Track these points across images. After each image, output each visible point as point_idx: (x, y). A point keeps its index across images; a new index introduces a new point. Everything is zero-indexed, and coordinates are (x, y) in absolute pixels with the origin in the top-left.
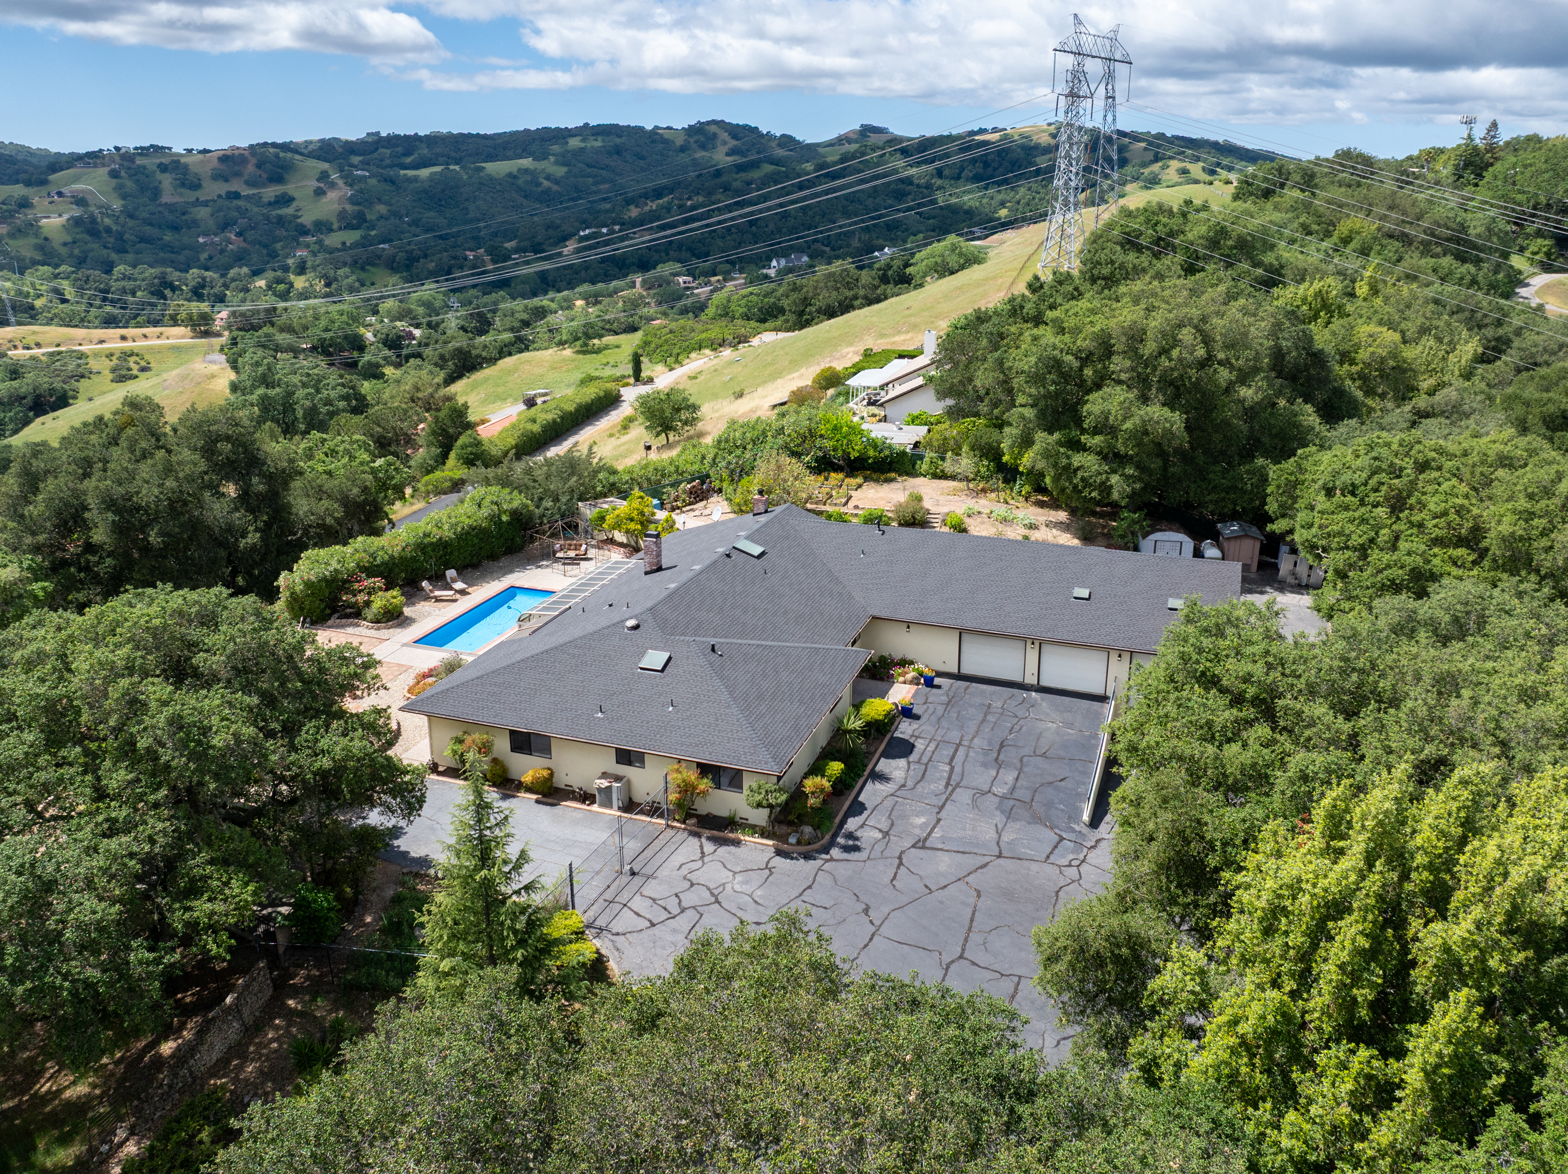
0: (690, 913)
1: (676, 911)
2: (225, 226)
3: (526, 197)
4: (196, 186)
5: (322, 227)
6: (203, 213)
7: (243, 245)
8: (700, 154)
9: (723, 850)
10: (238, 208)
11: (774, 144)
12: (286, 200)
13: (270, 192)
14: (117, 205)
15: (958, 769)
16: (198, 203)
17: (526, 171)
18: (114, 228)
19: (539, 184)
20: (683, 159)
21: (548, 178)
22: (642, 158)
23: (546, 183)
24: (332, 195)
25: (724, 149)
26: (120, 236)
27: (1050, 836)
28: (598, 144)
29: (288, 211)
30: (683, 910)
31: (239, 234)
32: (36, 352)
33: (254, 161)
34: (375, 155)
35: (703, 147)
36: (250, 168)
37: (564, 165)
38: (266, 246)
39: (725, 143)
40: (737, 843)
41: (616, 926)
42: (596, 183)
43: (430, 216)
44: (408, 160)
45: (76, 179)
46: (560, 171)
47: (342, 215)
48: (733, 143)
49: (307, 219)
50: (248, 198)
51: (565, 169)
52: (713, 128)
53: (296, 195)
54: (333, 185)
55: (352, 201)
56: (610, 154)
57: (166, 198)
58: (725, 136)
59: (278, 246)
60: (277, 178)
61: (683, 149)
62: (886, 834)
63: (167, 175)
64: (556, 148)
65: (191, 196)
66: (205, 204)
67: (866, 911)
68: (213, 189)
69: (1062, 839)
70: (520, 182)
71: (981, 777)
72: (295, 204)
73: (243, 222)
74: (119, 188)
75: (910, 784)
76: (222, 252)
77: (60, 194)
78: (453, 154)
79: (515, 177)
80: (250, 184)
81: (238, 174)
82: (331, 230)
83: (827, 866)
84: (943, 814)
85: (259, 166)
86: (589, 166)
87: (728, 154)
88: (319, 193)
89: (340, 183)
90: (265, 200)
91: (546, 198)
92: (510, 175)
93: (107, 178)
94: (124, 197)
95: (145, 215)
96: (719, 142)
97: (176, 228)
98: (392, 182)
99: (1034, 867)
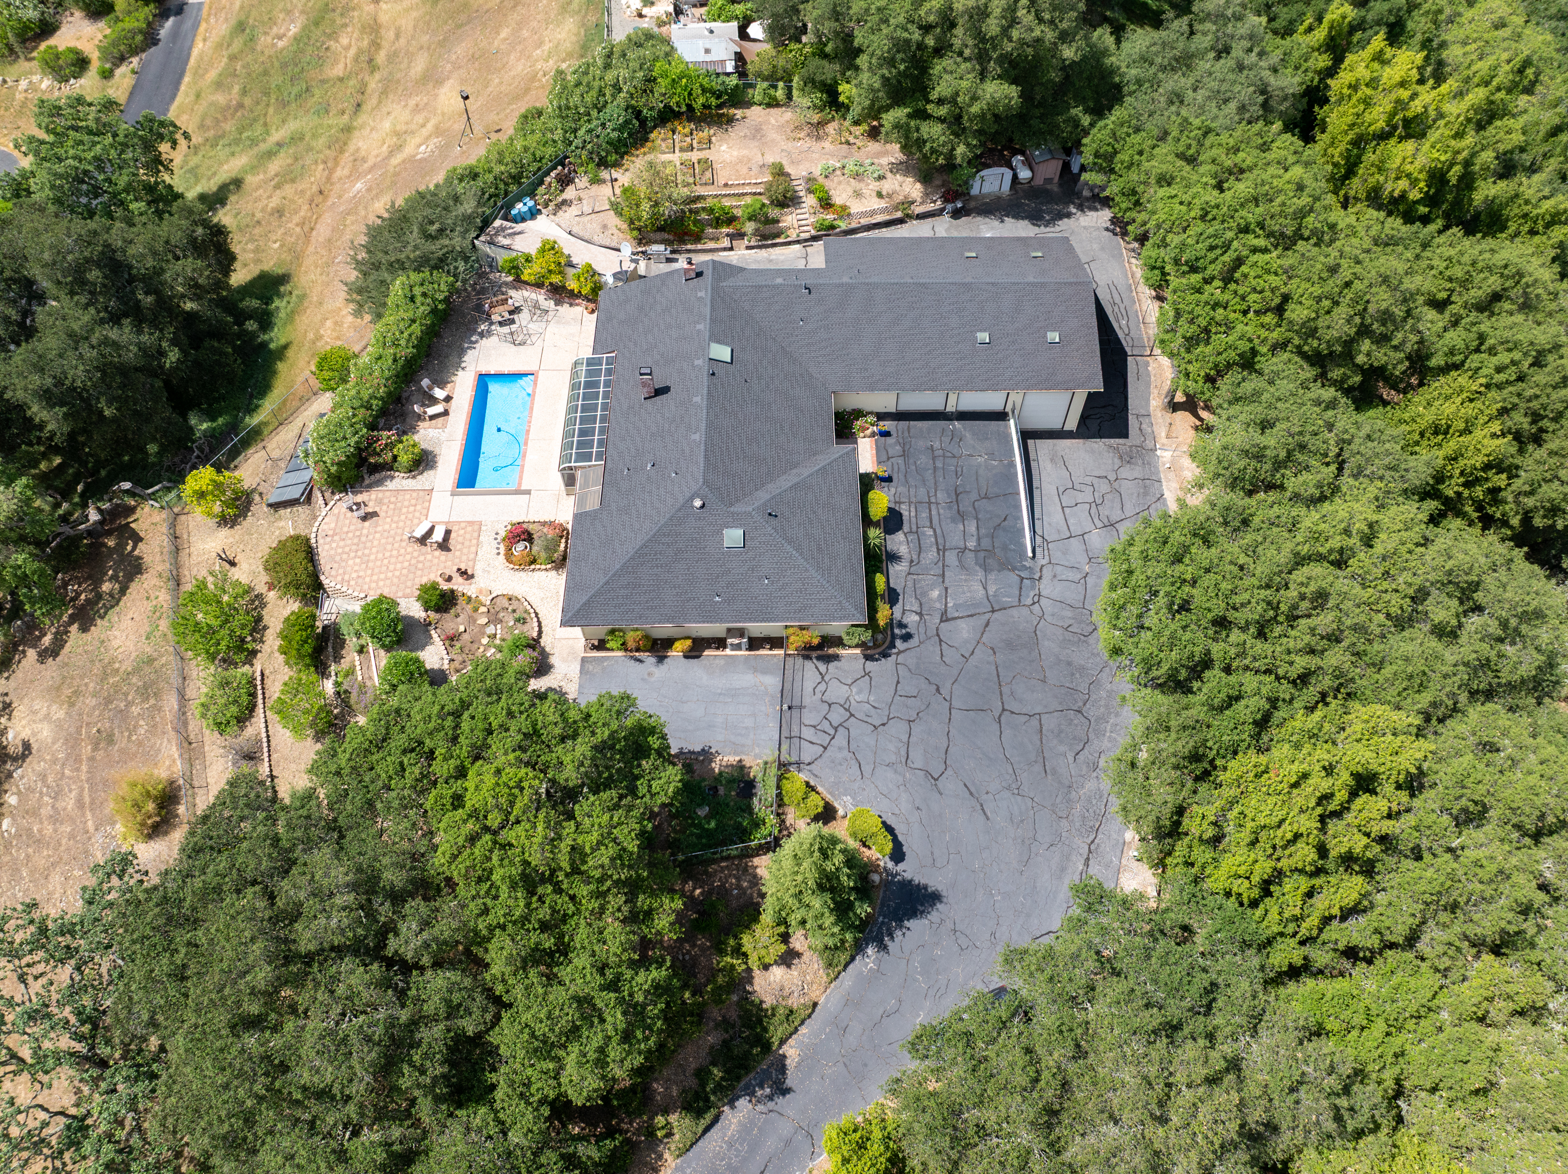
0: (841, 729)
1: (832, 732)
9: (832, 665)
15: (938, 531)
27: (1013, 578)
30: (836, 729)
40: (836, 657)
41: (806, 758)
62: (920, 614)
67: (938, 690)
69: (1022, 579)
71: (955, 534)
75: (915, 557)
83: (901, 658)
84: (947, 583)
99: (1014, 612)
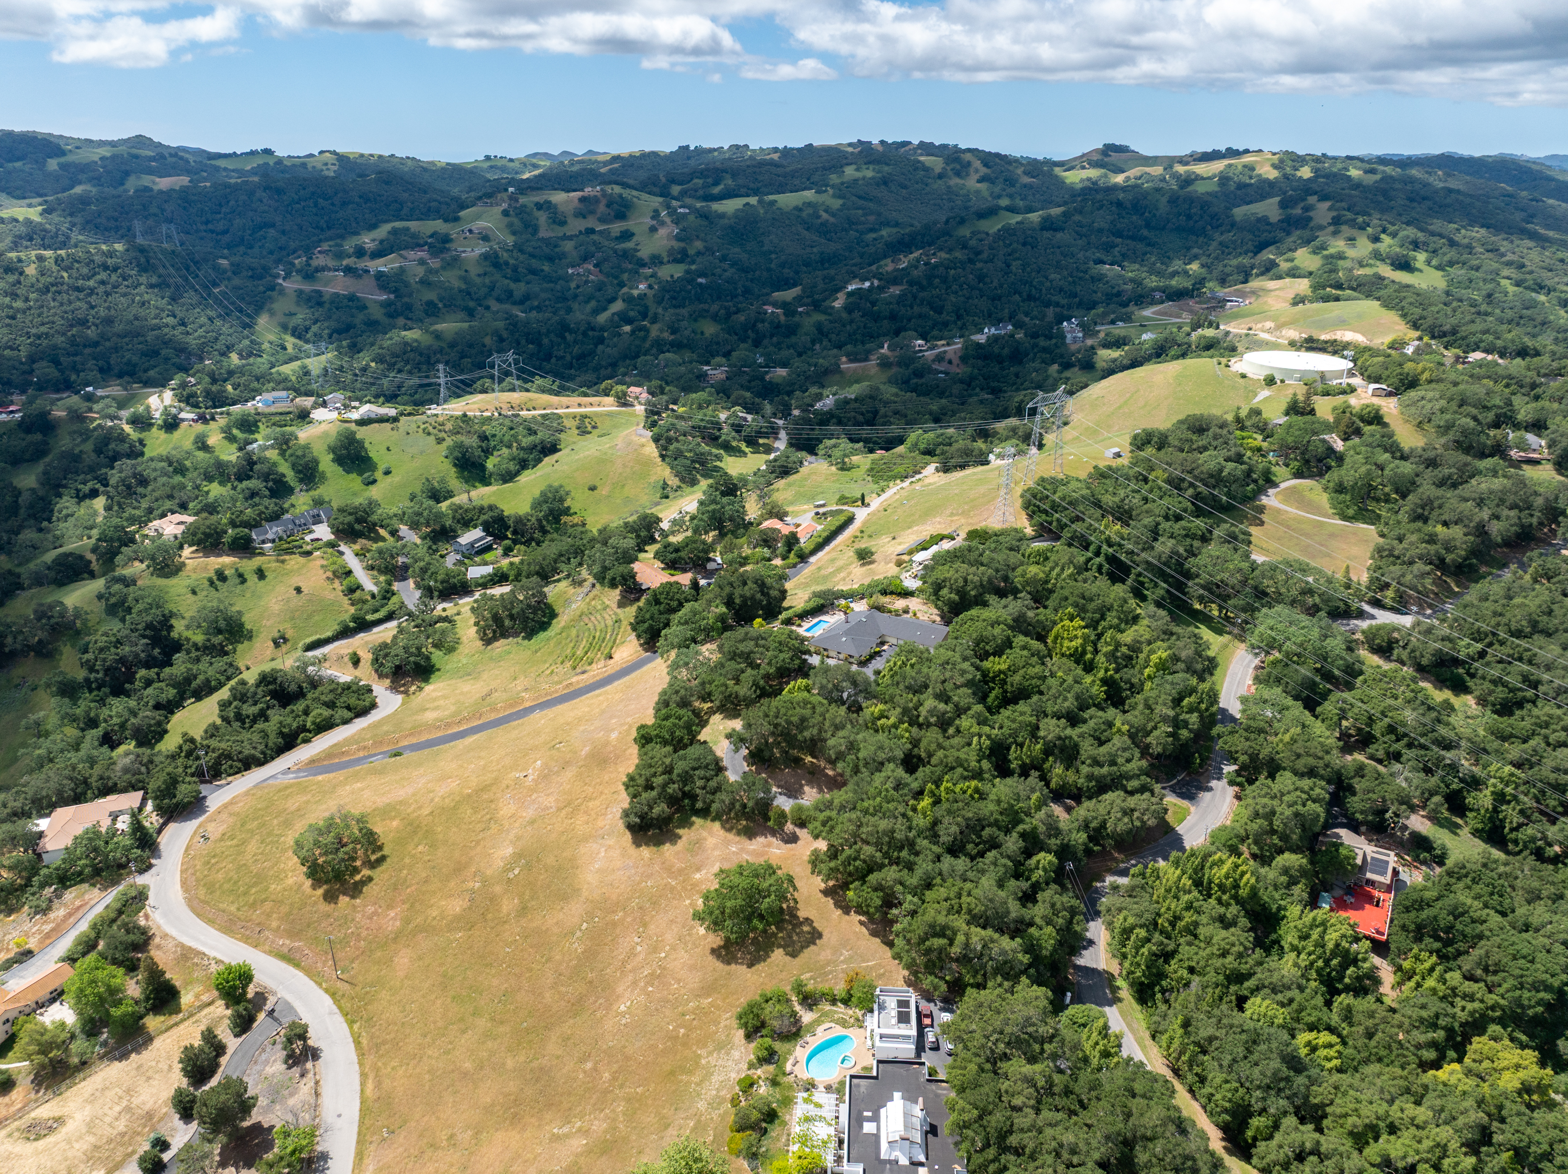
2: (585, 258)
3: (808, 229)
4: (563, 223)
5: (656, 260)
6: (568, 246)
7: (602, 277)
8: (955, 181)
10: (594, 243)
11: (1020, 171)
12: (627, 235)
13: (617, 228)
14: (510, 240)
16: (565, 237)
17: (809, 204)
18: (512, 261)
19: (819, 217)
20: (939, 184)
21: (826, 211)
22: (905, 187)
23: (825, 216)
24: (662, 232)
25: (976, 177)
26: (515, 269)
28: (869, 174)
29: (629, 245)
31: (596, 266)
32: (533, 412)
33: (604, 202)
34: (690, 185)
35: (958, 174)
36: (602, 208)
37: (840, 197)
38: (616, 277)
39: (977, 171)
42: (865, 215)
43: (735, 251)
44: (716, 190)
45: (478, 217)
46: (836, 204)
47: (671, 252)
48: (984, 170)
49: (644, 253)
50: (601, 232)
51: (840, 202)
52: (968, 157)
53: (635, 230)
54: (663, 223)
55: (678, 238)
56: (878, 185)
57: (543, 233)
58: (977, 164)
59: (625, 276)
60: (621, 216)
61: (940, 176)
63: (541, 213)
64: (834, 178)
65: (560, 231)
66: (570, 238)
68: (576, 226)
70: (804, 214)
72: (635, 239)
73: (599, 255)
74: (510, 225)
76: (586, 282)
77: (470, 231)
78: (752, 185)
79: (800, 210)
80: (602, 220)
81: (592, 212)
82: (662, 263)
85: (608, 206)
86: (860, 197)
87: (979, 181)
88: (653, 229)
89: (668, 220)
90: (613, 235)
91: (824, 230)
92: (797, 209)
93: (500, 216)
94: (514, 233)
95: (530, 249)
96: (972, 170)
97: (550, 259)
98: (706, 217)
